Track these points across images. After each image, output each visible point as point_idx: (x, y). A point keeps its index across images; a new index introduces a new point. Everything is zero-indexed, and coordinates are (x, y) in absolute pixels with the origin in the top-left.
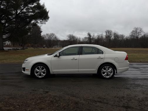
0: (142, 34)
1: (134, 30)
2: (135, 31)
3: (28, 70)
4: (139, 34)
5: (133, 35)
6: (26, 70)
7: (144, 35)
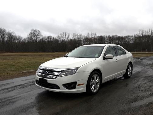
0: (41, 38)
1: (32, 32)
2: (34, 33)
3: (84, 84)
4: (37, 36)
5: (32, 38)
6: (78, 85)
7: (43, 38)
